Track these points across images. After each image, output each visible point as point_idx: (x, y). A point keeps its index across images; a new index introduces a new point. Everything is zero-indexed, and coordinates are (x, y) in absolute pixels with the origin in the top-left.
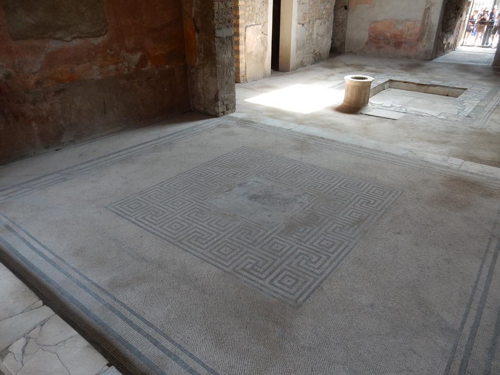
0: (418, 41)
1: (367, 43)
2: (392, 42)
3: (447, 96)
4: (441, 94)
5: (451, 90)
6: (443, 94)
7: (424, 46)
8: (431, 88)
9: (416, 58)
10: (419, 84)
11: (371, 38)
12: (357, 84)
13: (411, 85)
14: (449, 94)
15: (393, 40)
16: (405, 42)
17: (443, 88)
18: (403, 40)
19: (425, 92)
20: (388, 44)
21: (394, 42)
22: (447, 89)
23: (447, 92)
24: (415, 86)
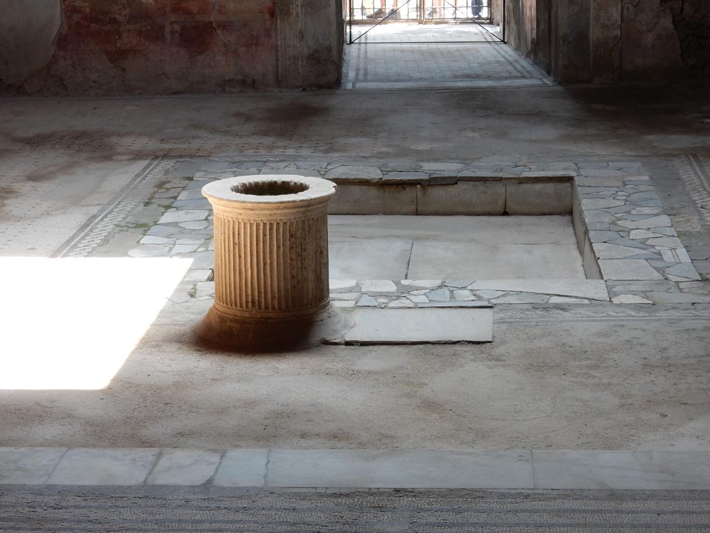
0: (272, 14)
1: (62, 42)
2: (168, 29)
3: (505, 213)
4: (479, 210)
5: (512, 188)
6: (488, 208)
7: (302, 36)
8: (437, 193)
9: (280, 81)
10: (383, 185)
11: (76, 17)
12: (279, 215)
13: (356, 190)
14: (512, 206)
15: (173, 18)
16: (224, 26)
17: (481, 187)
18: (213, 17)
19: (417, 213)
20: (156, 35)
21: (177, 27)
22: (500, 189)
23: (501, 202)
24: (373, 192)
